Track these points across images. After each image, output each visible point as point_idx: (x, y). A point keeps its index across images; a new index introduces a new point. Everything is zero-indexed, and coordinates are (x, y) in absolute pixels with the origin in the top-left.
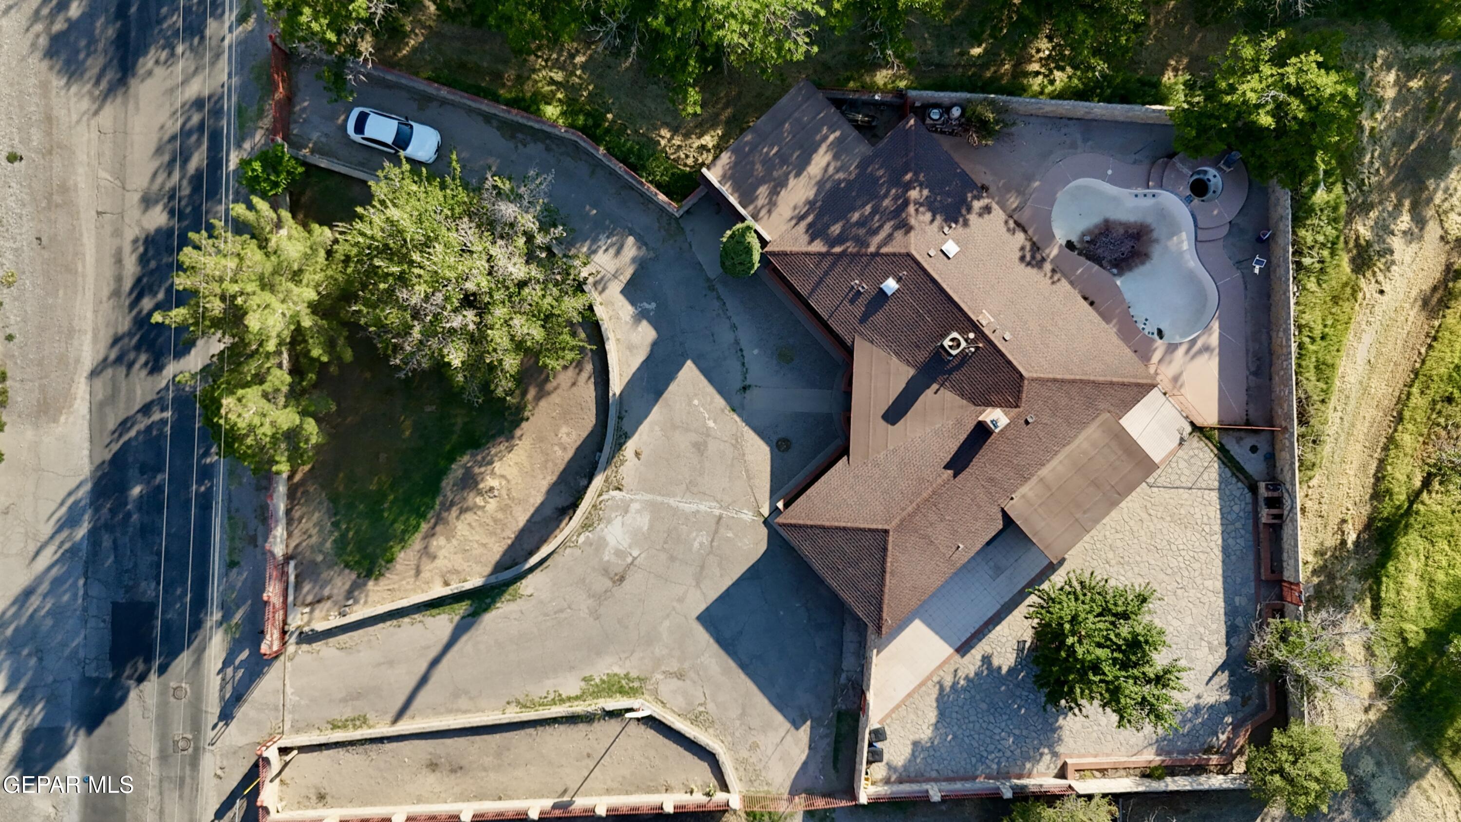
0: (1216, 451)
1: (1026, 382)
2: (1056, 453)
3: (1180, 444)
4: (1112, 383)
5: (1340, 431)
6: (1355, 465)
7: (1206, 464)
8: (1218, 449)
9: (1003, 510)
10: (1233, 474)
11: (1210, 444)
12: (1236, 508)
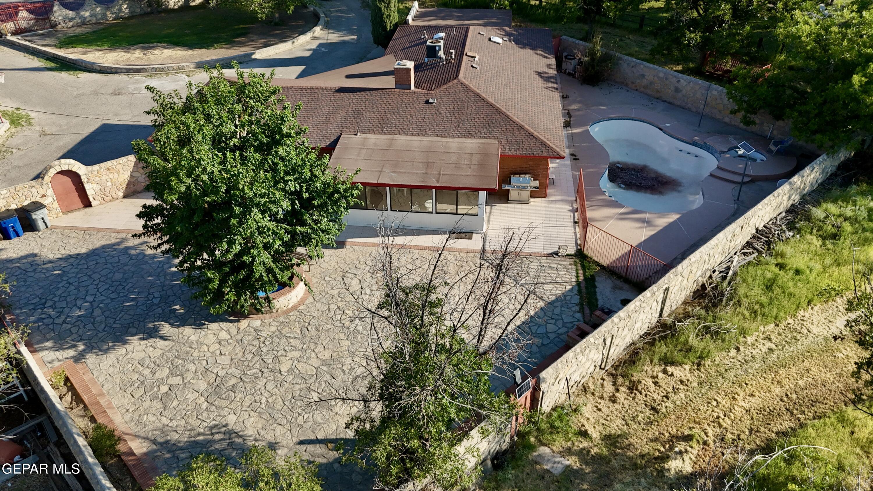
0: (581, 278)
1: (456, 81)
2: (426, 135)
3: (551, 255)
4: (522, 128)
5: (759, 358)
6: (755, 402)
7: (559, 280)
8: (586, 279)
9: (339, 137)
10: (581, 304)
11: (581, 273)
12: (551, 327)
